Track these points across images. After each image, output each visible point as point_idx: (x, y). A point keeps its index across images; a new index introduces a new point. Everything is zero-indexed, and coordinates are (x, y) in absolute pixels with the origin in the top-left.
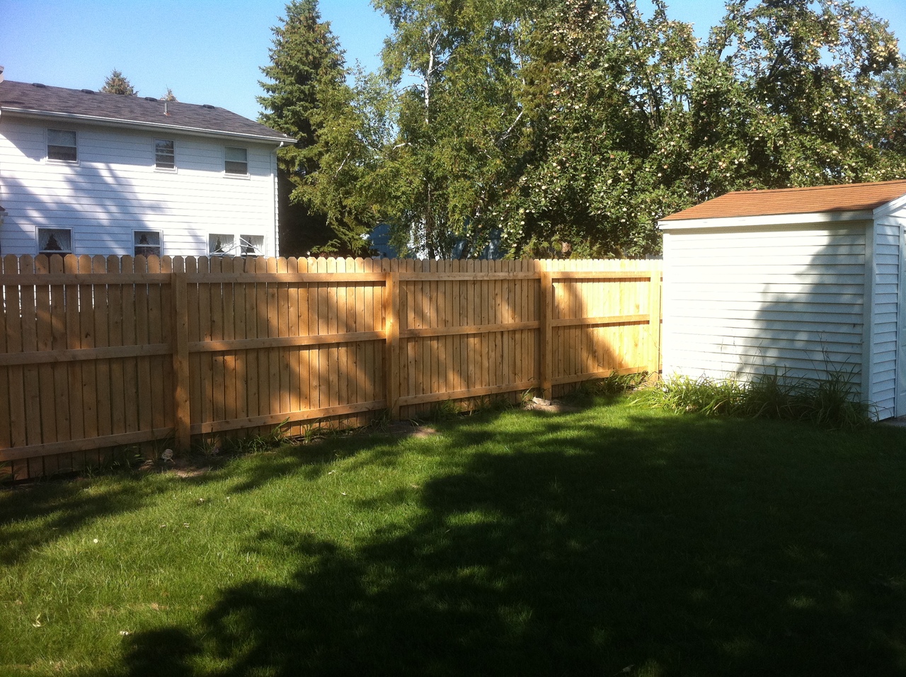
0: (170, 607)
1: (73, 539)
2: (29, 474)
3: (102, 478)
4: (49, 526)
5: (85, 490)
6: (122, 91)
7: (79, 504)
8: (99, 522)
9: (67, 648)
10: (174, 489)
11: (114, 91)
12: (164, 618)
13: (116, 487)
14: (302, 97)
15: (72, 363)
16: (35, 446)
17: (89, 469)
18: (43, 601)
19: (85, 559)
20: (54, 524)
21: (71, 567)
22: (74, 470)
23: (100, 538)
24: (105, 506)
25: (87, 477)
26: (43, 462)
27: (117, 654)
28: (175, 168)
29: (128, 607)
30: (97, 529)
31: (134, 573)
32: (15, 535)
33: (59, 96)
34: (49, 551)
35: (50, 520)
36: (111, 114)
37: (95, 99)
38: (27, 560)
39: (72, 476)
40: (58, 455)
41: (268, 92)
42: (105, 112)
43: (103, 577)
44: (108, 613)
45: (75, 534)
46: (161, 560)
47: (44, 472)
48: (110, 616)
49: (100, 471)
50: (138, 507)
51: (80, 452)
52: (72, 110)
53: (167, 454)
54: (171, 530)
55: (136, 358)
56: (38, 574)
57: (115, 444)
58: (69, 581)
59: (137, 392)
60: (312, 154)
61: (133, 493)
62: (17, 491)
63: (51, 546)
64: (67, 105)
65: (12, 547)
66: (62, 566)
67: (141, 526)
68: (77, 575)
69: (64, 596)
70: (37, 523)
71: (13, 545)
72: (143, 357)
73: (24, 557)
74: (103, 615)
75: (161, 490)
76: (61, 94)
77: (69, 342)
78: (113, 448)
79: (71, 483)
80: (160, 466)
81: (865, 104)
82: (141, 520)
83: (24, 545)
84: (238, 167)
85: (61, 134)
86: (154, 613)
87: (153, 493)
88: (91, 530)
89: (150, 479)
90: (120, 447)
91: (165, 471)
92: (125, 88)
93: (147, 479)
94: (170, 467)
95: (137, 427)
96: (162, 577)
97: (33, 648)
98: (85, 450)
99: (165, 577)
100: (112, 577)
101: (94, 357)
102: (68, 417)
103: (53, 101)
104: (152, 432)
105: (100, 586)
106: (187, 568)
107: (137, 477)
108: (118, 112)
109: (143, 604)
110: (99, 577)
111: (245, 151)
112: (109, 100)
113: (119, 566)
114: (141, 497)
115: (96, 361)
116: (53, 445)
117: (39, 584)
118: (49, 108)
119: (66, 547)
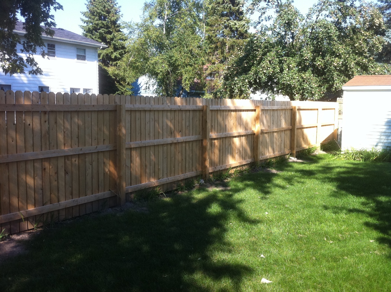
14: (103, 26)
15: (176, 144)
16: (166, 179)
26: (167, 186)
28: (56, 57)
40: (171, 182)
41: (84, 23)
47: (167, 190)
53: (202, 181)
55: (192, 141)
59: (192, 155)
60: (108, 52)
72: (194, 141)
77: (175, 134)
81: (375, 42)
84: (81, 57)
95: (192, 170)
98: (179, 180)
102: (174, 166)
104: (197, 172)
111: (85, 50)
115: (182, 143)
116: (170, 178)
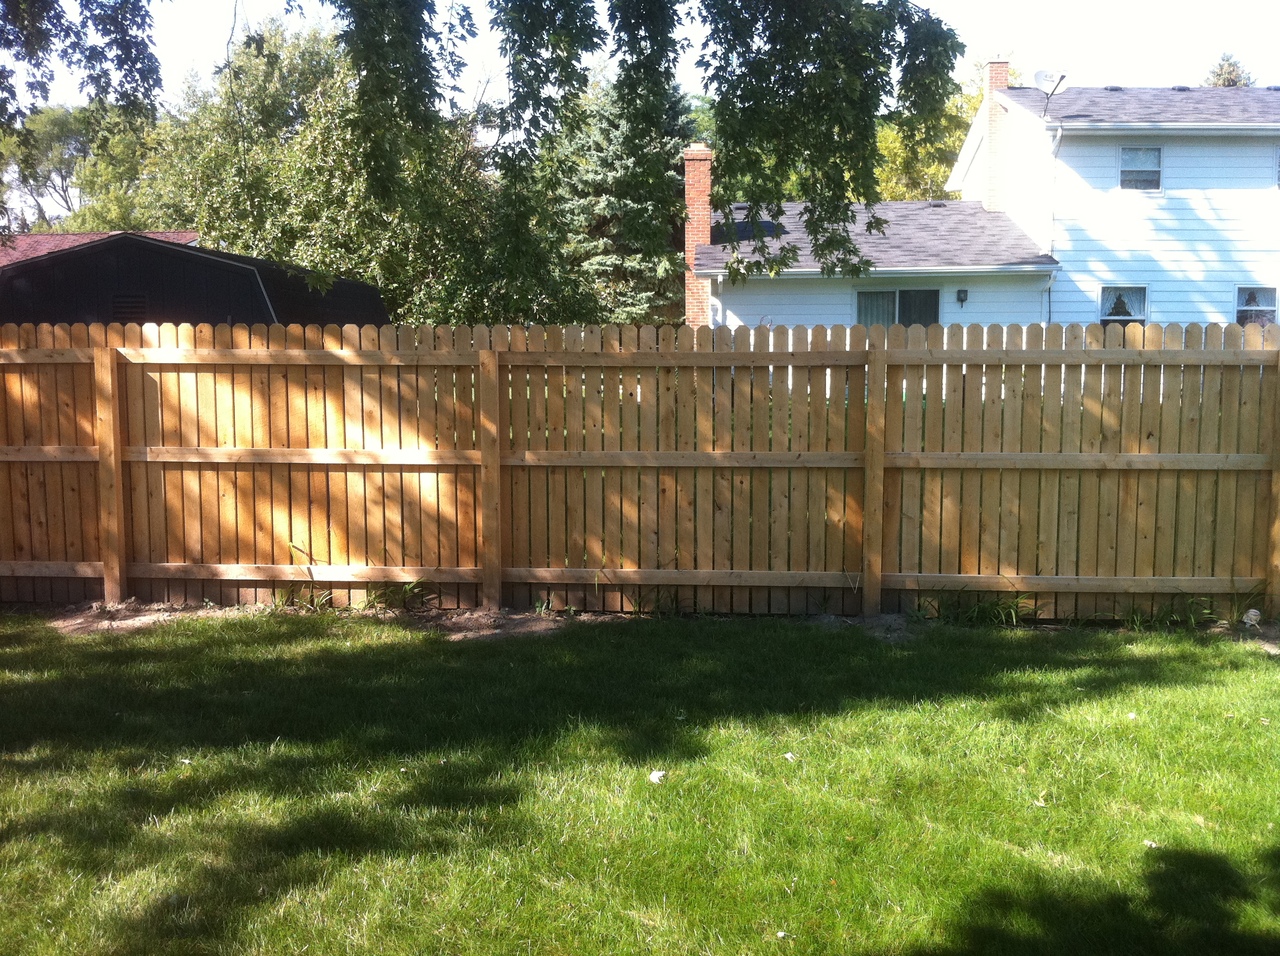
0: (1221, 827)
1: (1102, 707)
2: (1056, 613)
3: (1153, 634)
4: (1073, 683)
5: (1128, 646)
6: (1233, 80)
7: (1116, 663)
8: (1141, 692)
9: (1072, 842)
10: (1254, 667)
11: (1221, 82)
12: (1210, 839)
13: (1171, 650)
15: (1126, 473)
16: (1067, 578)
17: (1137, 619)
18: (1052, 777)
19: (1113, 736)
20: (1080, 683)
21: (1094, 742)
22: (1117, 618)
23: (1139, 712)
24: (1150, 673)
25: (1133, 629)
26: (1076, 600)
27: (1136, 869)
29: (1162, 811)
30: (1136, 701)
31: (1177, 769)
32: (1030, 687)
33: (1140, 100)
34: (1069, 715)
35: (1076, 677)
36: (1214, 117)
37: (1191, 98)
38: (1039, 720)
39: (1113, 625)
40: (1096, 594)
42: (1204, 116)
43: (1133, 765)
44: (1133, 813)
45: (1106, 702)
46: (1219, 761)
47: (1076, 613)
48: (1135, 816)
49: (1151, 625)
50: (1198, 682)
51: (1127, 594)
52: (1157, 118)
53: (1252, 616)
54: (1240, 724)
55: (1216, 472)
56: (1050, 741)
57: (1179, 591)
58: (1089, 759)
59: (1214, 521)
61: (1195, 662)
62: (1038, 632)
63: (1072, 709)
64: (1150, 111)
65: (1023, 700)
66: (1083, 737)
67: (1198, 709)
68: (1100, 754)
69: (1079, 776)
70: (1059, 677)
71: (1025, 698)
72: (1227, 472)
73: (1035, 716)
74: (1126, 813)
75: (1236, 666)
76: (1144, 97)
77: (1123, 442)
78: (1173, 596)
79: (1110, 635)
80: (1239, 631)
82: (1199, 701)
83: (1038, 701)
85: (1140, 153)
86: (1196, 829)
87: (1222, 667)
88: (1127, 701)
89: (1222, 647)
90: (1183, 595)
91: (1245, 639)
92: (1238, 76)
93: (1218, 647)
94: (1252, 634)
95: (1210, 570)
96: (1217, 783)
97: (1031, 830)
98: (1134, 594)
99: (1221, 786)
100: (1146, 767)
101: (1157, 467)
102: (1114, 546)
103: (1132, 107)
104: (1232, 581)
105: (1127, 775)
106: (1257, 781)
107: (1203, 642)
108: (1223, 113)
109: (1183, 813)
110: (1128, 762)
112: (1212, 97)
113: (1157, 756)
114: (1205, 669)
115: (1159, 472)
116: (1092, 580)
117: (1050, 753)
118: (1125, 118)
119: (1092, 715)
